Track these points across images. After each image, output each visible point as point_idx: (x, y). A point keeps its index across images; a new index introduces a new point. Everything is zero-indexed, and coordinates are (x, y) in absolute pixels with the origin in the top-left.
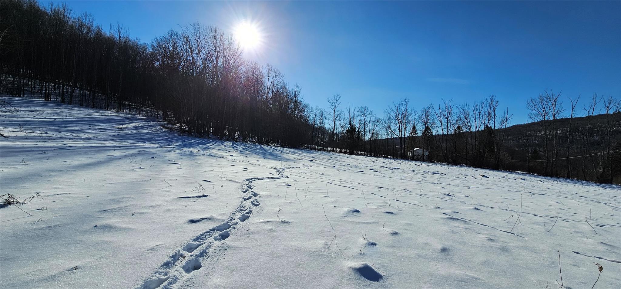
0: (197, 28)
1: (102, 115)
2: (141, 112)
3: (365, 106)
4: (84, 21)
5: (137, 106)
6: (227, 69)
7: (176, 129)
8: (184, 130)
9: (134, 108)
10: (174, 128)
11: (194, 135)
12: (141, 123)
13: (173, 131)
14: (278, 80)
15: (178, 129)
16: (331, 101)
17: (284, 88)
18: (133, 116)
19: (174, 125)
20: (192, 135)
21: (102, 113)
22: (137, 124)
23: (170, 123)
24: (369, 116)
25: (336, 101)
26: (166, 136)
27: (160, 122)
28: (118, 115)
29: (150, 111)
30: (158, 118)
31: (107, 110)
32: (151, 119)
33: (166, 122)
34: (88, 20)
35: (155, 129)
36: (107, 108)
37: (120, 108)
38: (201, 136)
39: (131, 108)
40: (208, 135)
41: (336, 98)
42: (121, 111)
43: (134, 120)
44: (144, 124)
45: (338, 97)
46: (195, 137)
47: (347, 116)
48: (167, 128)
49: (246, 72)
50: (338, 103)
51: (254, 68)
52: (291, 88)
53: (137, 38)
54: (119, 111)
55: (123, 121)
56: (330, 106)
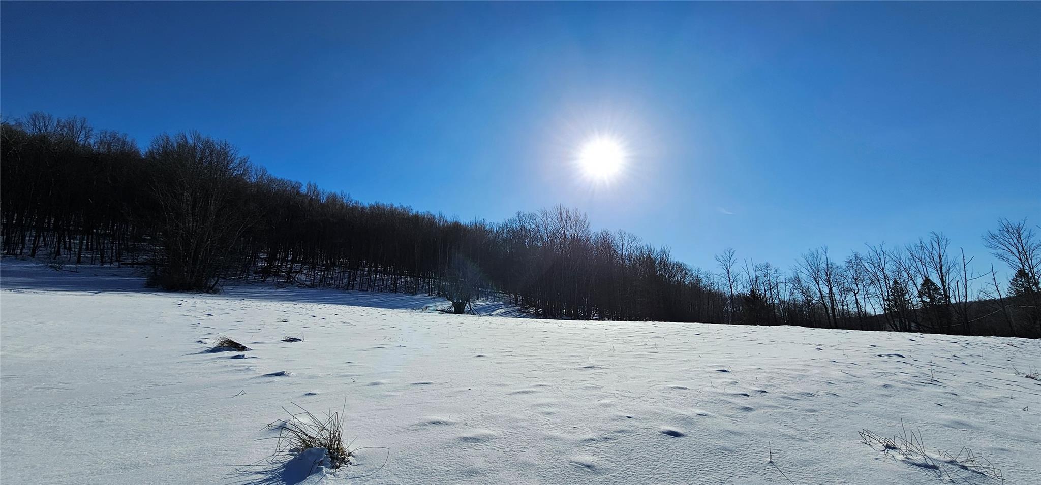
3: (766, 262)
5: (490, 292)
8: (539, 313)
10: (530, 312)
14: (635, 245)
17: (650, 250)
19: (528, 309)
24: (775, 276)
25: (728, 258)
27: (515, 308)
30: (511, 303)
33: (519, 307)
41: (728, 253)
45: (731, 252)
47: (746, 278)
48: (524, 312)
50: (732, 260)
52: (658, 249)
56: (721, 267)
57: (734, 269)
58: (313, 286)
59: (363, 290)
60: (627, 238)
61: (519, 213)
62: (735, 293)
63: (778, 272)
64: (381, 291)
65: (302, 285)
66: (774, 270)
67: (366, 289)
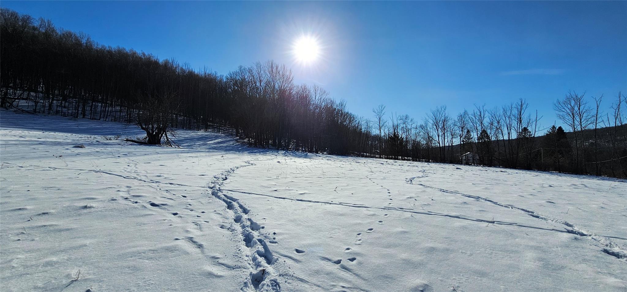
0: (258, 65)
1: (196, 135)
2: (221, 131)
3: (406, 114)
4: (184, 68)
5: (217, 126)
6: (282, 92)
7: (246, 143)
8: (251, 143)
9: (215, 128)
10: (244, 142)
11: (259, 147)
12: (222, 139)
13: (243, 144)
14: (324, 97)
15: (247, 143)
16: (376, 111)
17: (332, 103)
18: (216, 134)
19: (244, 139)
20: (257, 147)
21: (197, 133)
22: (219, 140)
23: (240, 138)
24: (411, 123)
25: (381, 111)
26: (239, 147)
27: (234, 138)
28: (206, 134)
29: (226, 129)
30: (232, 135)
31: (199, 130)
32: (228, 136)
33: (238, 138)
34: (187, 67)
35: (231, 143)
36: (198, 129)
37: (206, 128)
38: (263, 147)
39: (213, 128)
40: (268, 147)
41: (380, 108)
42: (207, 130)
43: (217, 137)
44: (224, 140)
45: (383, 107)
46: (259, 148)
47: (391, 124)
48: (239, 142)
49: (297, 93)
50: (383, 112)
51: (304, 89)
52: (338, 102)
53: (215, 72)
54: (206, 131)
55: (211, 138)
56: (376, 116)
57: (384, 118)
58: (34, 112)
59: (95, 119)
60: (319, 92)
61: (241, 67)
62: (383, 134)
63: (413, 121)
64: (115, 121)
65: (21, 111)
66: (410, 120)
67: (99, 118)
